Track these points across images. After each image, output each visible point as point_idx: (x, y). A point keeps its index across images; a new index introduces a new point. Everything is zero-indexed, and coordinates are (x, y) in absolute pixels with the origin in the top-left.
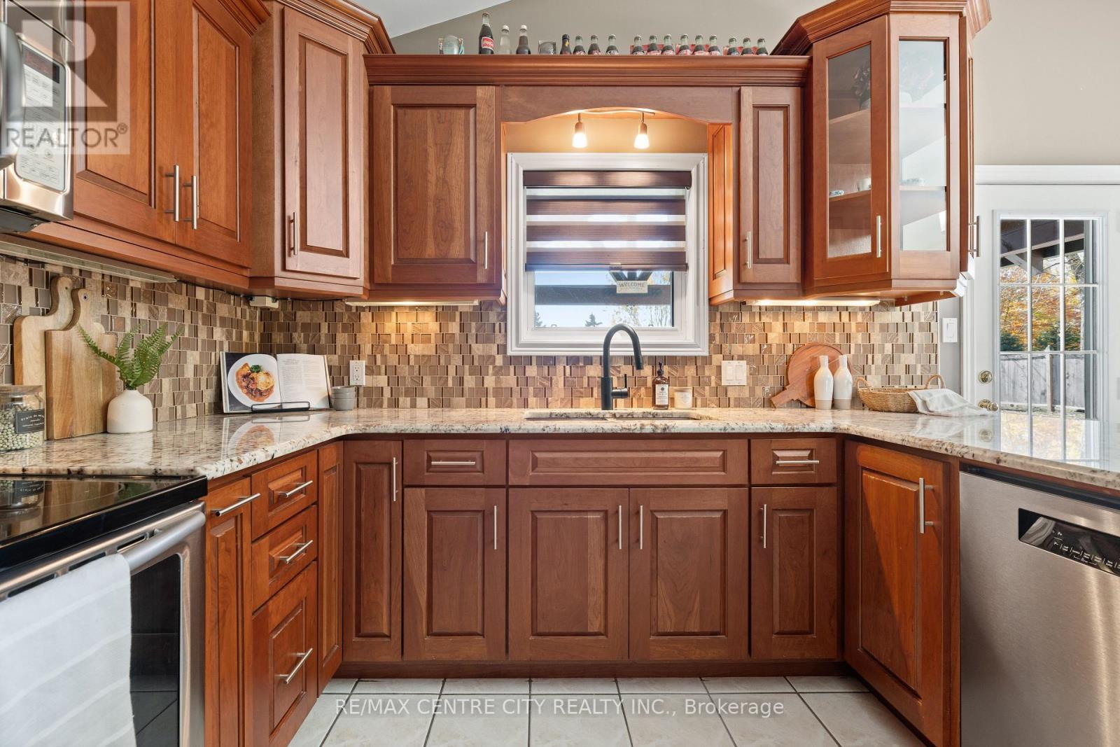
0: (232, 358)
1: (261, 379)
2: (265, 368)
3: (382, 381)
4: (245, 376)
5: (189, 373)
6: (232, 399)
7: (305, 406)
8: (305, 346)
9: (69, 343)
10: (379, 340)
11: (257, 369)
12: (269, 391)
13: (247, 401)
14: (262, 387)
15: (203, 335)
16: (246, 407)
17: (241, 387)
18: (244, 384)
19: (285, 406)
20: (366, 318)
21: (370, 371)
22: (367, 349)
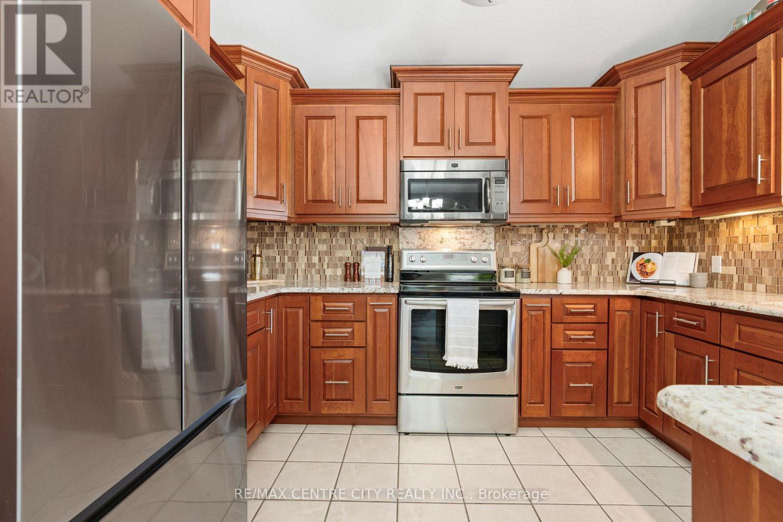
0: (636, 255)
1: (649, 267)
2: (653, 261)
3: (732, 270)
4: (641, 265)
5: (609, 262)
6: (632, 277)
7: (673, 283)
8: (688, 248)
9: (544, 251)
10: (732, 240)
11: (649, 261)
12: (652, 273)
13: (638, 277)
14: (648, 270)
15: (618, 244)
16: (637, 281)
17: (638, 270)
18: (639, 268)
19: (661, 282)
20: (723, 226)
21: (724, 263)
22: (723, 248)
